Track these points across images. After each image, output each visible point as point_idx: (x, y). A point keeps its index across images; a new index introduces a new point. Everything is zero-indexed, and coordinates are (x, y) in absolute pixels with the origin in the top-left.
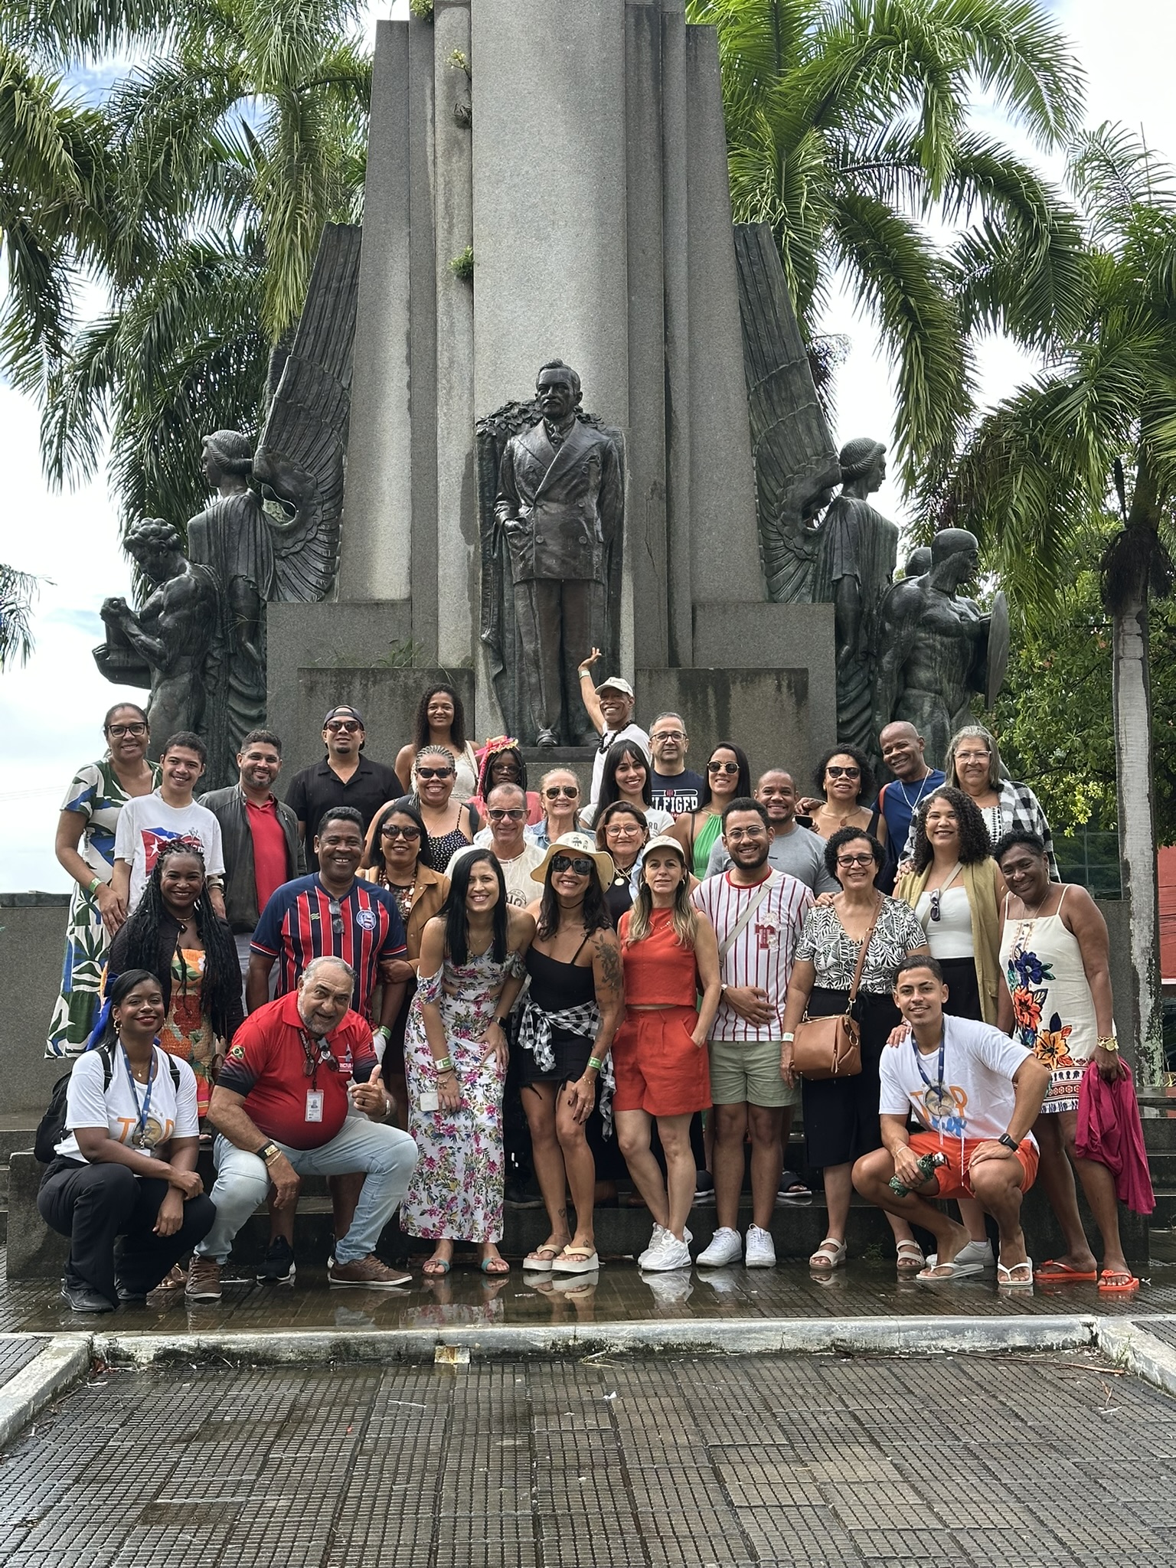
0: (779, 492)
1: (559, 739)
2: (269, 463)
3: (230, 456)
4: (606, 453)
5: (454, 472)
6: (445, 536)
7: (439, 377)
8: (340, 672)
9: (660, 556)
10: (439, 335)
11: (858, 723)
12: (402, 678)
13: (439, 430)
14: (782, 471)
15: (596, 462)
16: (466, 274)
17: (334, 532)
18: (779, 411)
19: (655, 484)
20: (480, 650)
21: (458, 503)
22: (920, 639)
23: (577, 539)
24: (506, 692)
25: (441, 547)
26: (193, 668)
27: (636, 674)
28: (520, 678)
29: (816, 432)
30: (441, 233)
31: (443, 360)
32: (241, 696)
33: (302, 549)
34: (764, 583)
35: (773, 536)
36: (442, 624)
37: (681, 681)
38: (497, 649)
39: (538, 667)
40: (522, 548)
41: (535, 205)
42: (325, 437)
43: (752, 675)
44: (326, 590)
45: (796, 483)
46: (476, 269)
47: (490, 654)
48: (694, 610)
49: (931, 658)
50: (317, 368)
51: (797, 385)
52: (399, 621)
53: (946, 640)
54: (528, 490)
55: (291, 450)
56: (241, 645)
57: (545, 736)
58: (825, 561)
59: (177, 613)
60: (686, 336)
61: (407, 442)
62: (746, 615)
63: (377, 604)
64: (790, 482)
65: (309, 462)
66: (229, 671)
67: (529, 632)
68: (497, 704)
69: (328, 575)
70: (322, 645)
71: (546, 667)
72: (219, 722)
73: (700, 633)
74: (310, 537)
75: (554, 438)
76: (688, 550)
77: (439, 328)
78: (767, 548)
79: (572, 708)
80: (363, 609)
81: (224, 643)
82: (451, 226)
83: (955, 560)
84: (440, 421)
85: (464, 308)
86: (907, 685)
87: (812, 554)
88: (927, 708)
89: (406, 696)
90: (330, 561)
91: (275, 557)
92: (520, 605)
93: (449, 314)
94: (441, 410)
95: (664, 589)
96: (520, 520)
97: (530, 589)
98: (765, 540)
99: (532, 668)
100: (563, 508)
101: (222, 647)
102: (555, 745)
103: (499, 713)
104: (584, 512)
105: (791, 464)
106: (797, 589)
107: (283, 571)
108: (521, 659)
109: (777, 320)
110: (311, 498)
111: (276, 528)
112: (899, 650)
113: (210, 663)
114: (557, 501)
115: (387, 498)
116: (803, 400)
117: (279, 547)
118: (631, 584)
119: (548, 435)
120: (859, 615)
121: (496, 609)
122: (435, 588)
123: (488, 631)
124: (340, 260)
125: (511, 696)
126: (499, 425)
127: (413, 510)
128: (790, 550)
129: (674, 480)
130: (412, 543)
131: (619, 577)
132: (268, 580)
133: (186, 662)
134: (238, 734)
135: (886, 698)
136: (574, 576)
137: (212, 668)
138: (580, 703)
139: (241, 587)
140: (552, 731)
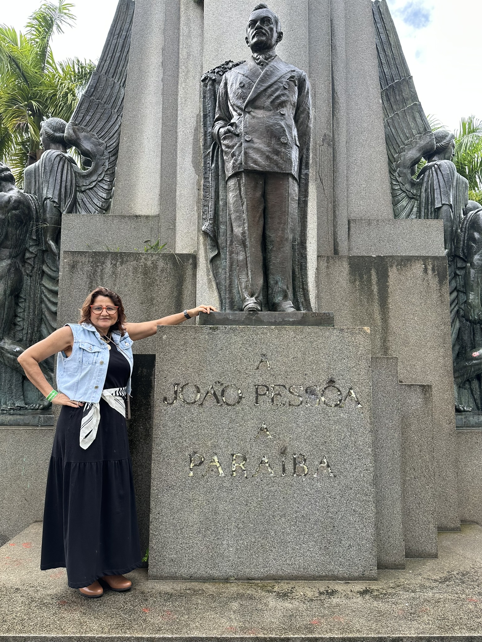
0: (396, 156)
1: (260, 304)
2: (74, 131)
3: (55, 131)
5: (188, 125)
6: (181, 168)
7: (180, 64)
9: (327, 183)
10: (181, 38)
12: (143, 260)
13: (179, 99)
14: (397, 143)
15: (294, 82)
17: (113, 175)
18: (394, 107)
19: (325, 135)
20: (201, 238)
21: (191, 146)
23: (280, 139)
24: (220, 270)
25: (178, 176)
27: (318, 259)
28: (231, 258)
29: (419, 120)
31: (183, 54)
32: (50, 277)
33: (95, 186)
34: (392, 208)
35: (394, 183)
36: (178, 228)
37: (351, 265)
38: (213, 237)
39: (245, 246)
40: (232, 147)
42: (113, 120)
43: (405, 261)
44: (105, 209)
45: (406, 151)
47: (209, 241)
48: (349, 222)
50: (111, 80)
51: (406, 92)
52: (152, 228)
54: (239, 103)
56: (46, 243)
57: (251, 302)
60: (343, 47)
61: (161, 114)
62: (384, 226)
63: (136, 216)
64: (403, 150)
65: (102, 134)
66: (43, 262)
67: (239, 218)
68: (213, 279)
69: (107, 200)
70: (98, 243)
71: (251, 246)
72: (34, 294)
73: (353, 238)
74: (100, 179)
75: (260, 62)
76: (345, 182)
77: (181, 34)
78: (393, 189)
79: (272, 282)
80: (127, 219)
81: (38, 242)
84: (180, 92)
85: (198, 21)
87: (416, 195)
89: (145, 273)
90: (109, 191)
91: (76, 191)
92: (231, 196)
93: (188, 25)
94: (181, 86)
95: (331, 206)
96: (232, 125)
97: (239, 181)
98: (391, 183)
99: (240, 248)
100: (268, 114)
101: (37, 245)
102: (259, 310)
103: (215, 287)
104: (285, 119)
105: (403, 139)
106: (409, 216)
107: (82, 200)
108: (231, 244)
110: (102, 155)
111: (78, 173)
113: (28, 255)
114: (263, 108)
115: (146, 150)
116: (411, 101)
117: (81, 185)
118: (315, 191)
119: (256, 62)
120: (452, 230)
121: (213, 207)
122: (175, 204)
123: (207, 224)
124: (128, 20)
125: (223, 274)
126: (218, 73)
127: (162, 154)
128: (404, 192)
129: (336, 136)
130: (161, 177)
131: (307, 185)
132: (69, 202)
133: (6, 252)
134: (48, 303)
135: (478, 284)
136: (276, 169)
137: (29, 258)
138: (278, 277)
139: (48, 205)
140: (256, 298)
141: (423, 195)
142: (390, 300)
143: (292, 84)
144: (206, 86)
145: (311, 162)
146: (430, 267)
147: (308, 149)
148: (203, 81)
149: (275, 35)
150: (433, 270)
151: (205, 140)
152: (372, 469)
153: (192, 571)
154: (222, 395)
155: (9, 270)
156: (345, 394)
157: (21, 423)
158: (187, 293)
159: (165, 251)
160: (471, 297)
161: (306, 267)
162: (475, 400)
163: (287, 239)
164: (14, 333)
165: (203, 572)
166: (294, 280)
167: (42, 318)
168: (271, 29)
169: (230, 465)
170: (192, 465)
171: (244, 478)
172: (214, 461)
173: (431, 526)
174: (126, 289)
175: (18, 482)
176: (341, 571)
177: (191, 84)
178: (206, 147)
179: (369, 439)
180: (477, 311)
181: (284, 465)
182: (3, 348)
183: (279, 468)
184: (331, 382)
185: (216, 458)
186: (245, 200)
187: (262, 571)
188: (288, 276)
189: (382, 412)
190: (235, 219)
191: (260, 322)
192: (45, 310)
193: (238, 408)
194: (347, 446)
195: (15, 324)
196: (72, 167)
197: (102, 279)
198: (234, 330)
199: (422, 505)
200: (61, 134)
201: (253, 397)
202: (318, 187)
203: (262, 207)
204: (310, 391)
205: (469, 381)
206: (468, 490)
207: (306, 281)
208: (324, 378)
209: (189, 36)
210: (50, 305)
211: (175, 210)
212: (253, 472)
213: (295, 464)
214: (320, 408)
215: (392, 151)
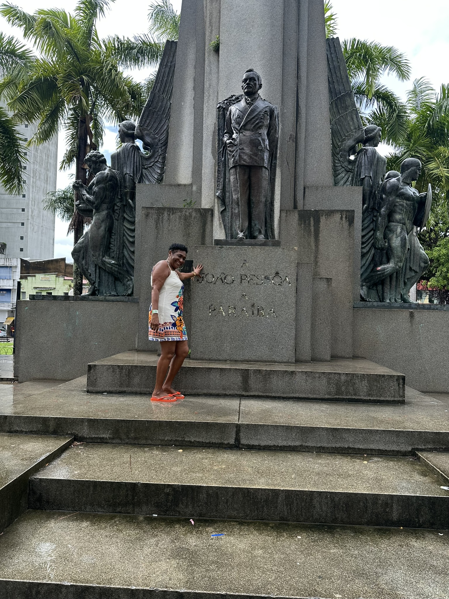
0: (339, 144)
1: (246, 236)
2: (141, 131)
4: (272, 111)
5: (209, 130)
6: (205, 156)
7: (205, 91)
8: (159, 208)
9: (292, 165)
10: (205, 75)
11: (367, 237)
12: (184, 212)
13: (204, 113)
14: (341, 135)
16: (217, 49)
17: (164, 158)
18: (340, 112)
19: (291, 135)
20: (216, 199)
21: (211, 143)
22: (397, 202)
23: (258, 147)
24: (226, 218)
25: (203, 161)
26: (107, 209)
27: (280, 212)
28: (232, 211)
29: (355, 120)
30: (207, 34)
31: (207, 85)
32: (128, 221)
33: (153, 165)
34: (333, 179)
35: (337, 162)
36: (203, 192)
37: (300, 215)
38: (222, 199)
39: (238, 205)
40: (233, 152)
41: (245, 19)
42: (163, 122)
43: (330, 213)
44: (160, 180)
45: (346, 140)
46: (221, 45)
47: (220, 202)
48: (304, 188)
49: (401, 209)
50: (161, 96)
51: (348, 102)
52: (187, 192)
53: (408, 202)
54: (237, 126)
55: (150, 127)
56: (127, 200)
57: (241, 235)
58: (357, 171)
59: (99, 186)
60: (305, 76)
61: (192, 121)
62: (326, 191)
63: (179, 185)
64: (344, 140)
65: (157, 132)
66: (124, 212)
67: (235, 190)
68: (222, 223)
69: (161, 175)
70: (157, 201)
71: (242, 205)
72: (120, 231)
73: (306, 198)
74: (156, 161)
75: (249, 103)
76: (303, 163)
77: (205, 72)
78: (334, 166)
79: (253, 225)
80: (173, 187)
81: (121, 200)
82: (212, 31)
83: (412, 170)
84: (205, 109)
85: (216, 64)
86: (390, 221)
87: (352, 169)
88: (399, 230)
89: (185, 220)
90: (162, 169)
91: (142, 168)
92: (232, 178)
93: (209, 66)
94: (205, 105)
95: (293, 179)
96: (233, 139)
97: (236, 170)
98: (334, 162)
99: (236, 206)
100: (252, 133)
101: (121, 202)
102: (244, 239)
103: (223, 227)
104: (261, 135)
105: (345, 133)
106: (345, 183)
108: (232, 204)
109: (341, 76)
110: (157, 145)
111: (143, 157)
112: (389, 206)
113: (116, 208)
114: (250, 130)
115: (184, 143)
116: (351, 107)
118: (280, 172)
119: (246, 102)
120: (371, 192)
121: (223, 182)
122: (201, 178)
123: (219, 192)
124: (172, 55)
125: (228, 220)
126: (226, 104)
127: (194, 147)
128: (343, 167)
129: (298, 135)
130: (193, 161)
131: (275, 169)
132: (139, 176)
133: (105, 206)
134: (127, 236)
135: (382, 226)
136: (255, 164)
137: (117, 210)
138: (256, 222)
139: (127, 178)
140: (244, 233)
141: (356, 169)
142: (320, 235)
143: (266, 115)
144: (219, 111)
145: (278, 155)
146: (344, 216)
147: (277, 148)
148: (218, 108)
149: (258, 86)
150: (346, 218)
151: (219, 143)
152: (294, 314)
153: (210, 357)
154: (225, 279)
155: (107, 216)
156: (283, 279)
157: (119, 300)
158: (208, 230)
159: (195, 207)
160: (378, 234)
161: (273, 216)
162: (379, 296)
163: (261, 202)
164: (109, 253)
165: (215, 357)
166: (266, 223)
167: (124, 245)
168: (255, 84)
169: (228, 311)
170: (210, 311)
171: (234, 317)
172: (221, 309)
173: (328, 347)
174: (175, 228)
175: (119, 330)
176: (278, 359)
177: (211, 104)
178: (219, 147)
179: (294, 300)
180: (380, 242)
181: (253, 312)
182: (105, 261)
183: (251, 313)
184: (277, 273)
185: (221, 308)
186: (239, 181)
187: (242, 358)
188: (261, 221)
189: (303, 289)
190: (234, 190)
191: (244, 244)
192: (126, 240)
193: (232, 285)
194: (283, 303)
195: (110, 248)
196: (139, 153)
197: (162, 222)
198: (231, 248)
199: (323, 337)
200: (132, 132)
201: (239, 280)
202: (281, 171)
203: (248, 184)
204: (266, 278)
205: (375, 285)
206: (361, 341)
207: (273, 224)
208: (274, 272)
209: (210, 73)
210: (129, 237)
211: (201, 182)
212: (239, 314)
213: (258, 311)
214: (271, 286)
215: (337, 141)
